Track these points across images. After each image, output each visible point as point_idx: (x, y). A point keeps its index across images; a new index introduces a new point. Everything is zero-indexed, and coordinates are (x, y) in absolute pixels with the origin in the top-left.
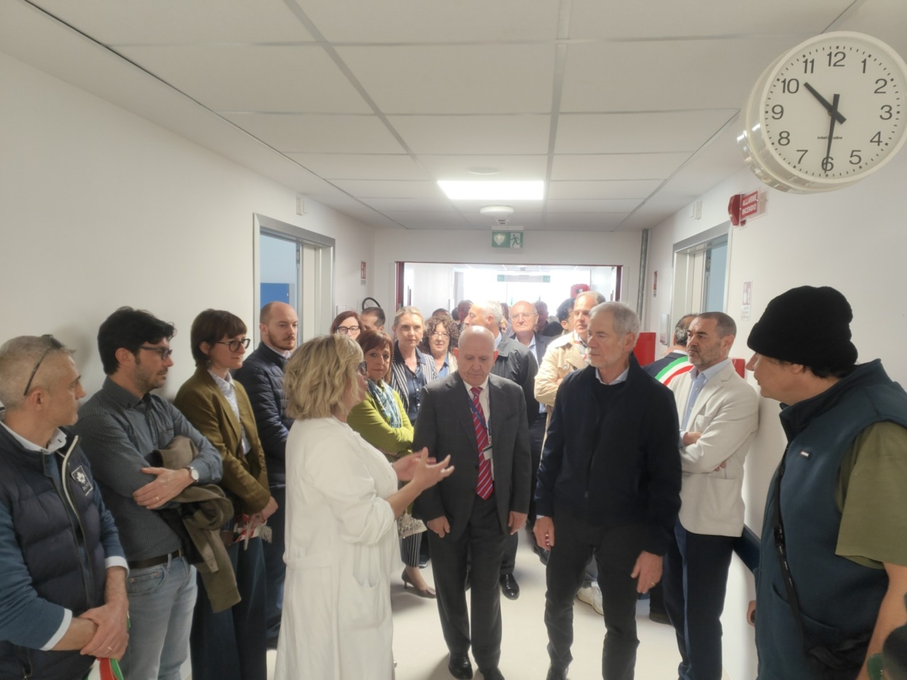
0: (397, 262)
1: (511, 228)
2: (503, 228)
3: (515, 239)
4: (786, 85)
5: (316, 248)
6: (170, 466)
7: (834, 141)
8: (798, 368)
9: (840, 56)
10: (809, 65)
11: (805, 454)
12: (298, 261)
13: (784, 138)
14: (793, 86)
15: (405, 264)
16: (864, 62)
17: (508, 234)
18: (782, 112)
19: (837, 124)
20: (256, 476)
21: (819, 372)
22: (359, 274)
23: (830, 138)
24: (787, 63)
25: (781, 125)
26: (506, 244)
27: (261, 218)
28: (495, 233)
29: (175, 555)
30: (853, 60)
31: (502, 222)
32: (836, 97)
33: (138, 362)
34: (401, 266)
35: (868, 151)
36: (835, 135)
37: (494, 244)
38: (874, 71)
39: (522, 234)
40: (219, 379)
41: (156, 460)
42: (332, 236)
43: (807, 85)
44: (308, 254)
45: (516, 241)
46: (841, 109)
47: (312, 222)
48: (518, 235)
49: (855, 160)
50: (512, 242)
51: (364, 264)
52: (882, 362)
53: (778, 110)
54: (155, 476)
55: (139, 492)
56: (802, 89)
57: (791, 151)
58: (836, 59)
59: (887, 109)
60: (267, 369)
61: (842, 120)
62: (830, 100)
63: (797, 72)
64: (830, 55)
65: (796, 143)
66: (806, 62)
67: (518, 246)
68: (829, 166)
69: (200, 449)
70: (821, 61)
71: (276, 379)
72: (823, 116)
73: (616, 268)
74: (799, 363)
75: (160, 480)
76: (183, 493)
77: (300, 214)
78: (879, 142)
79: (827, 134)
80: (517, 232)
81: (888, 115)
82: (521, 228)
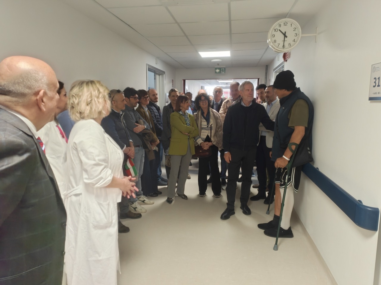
0: (183, 80)
1: (221, 67)
2: (219, 67)
3: (223, 70)
4: (275, 30)
5: (159, 75)
6: (140, 124)
7: (285, 42)
8: (284, 90)
9: (286, 23)
10: (280, 26)
11: (284, 108)
12: (155, 79)
13: (275, 41)
14: (277, 30)
15: (186, 80)
16: (291, 24)
17: (220, 69)
18: (274, 36)
19: (285, 38)
20: (154, 133)
21: (288, 90)
22: (171, 84)
23: (284, 41)
24: (276, 25)
25: (274, 39)
26: (220, 72)
27: (149, 65)
28: (216, 69)
29: (141, 146)
30: (289, 24)
31: (218, 64)
32: (285, 32)
33: (130, 101)
34: (184, 81)
35: (292, 43)
36: (285, 40)
37: (216, 72)
38: (293, 26)
39: (225, 69)
40: (144, 107)
41: (137, 122)
42: (164, 71)
43: (279, 30)
44: (157, 76)
45: (223, 71)
46: (287, 35)
47: (159, 66)
48: (224, 69)
49: (290, 45)
50: (222, 71)
51: (173, 80)
52: (300, 88)
53: (274, 35)
54: (137, 126)
55: (135, 128)
56: (279, 31)
57: (276, 44)
58: (285, 24)
59: (296, 34)
60: (152, 108)
61: (287, 37)
62: (284, 33)
63: (277, 27)
64: (284, 23)
65: (277, 42)
66: (279, 25)
67: (223, 73)
68: (284, 47)
69: (145, 123)
70: (282, 24)
71: (155, 111)
72: (283, 36)
73: (257, 79)
74: (284, 89)
75: (139, 127)
76: (143, 131)
77: (156, 64)
78: (294, 41)
79: (283, 40)
80: (223, 68)
81: (296, 35)
82: (225, 67)
